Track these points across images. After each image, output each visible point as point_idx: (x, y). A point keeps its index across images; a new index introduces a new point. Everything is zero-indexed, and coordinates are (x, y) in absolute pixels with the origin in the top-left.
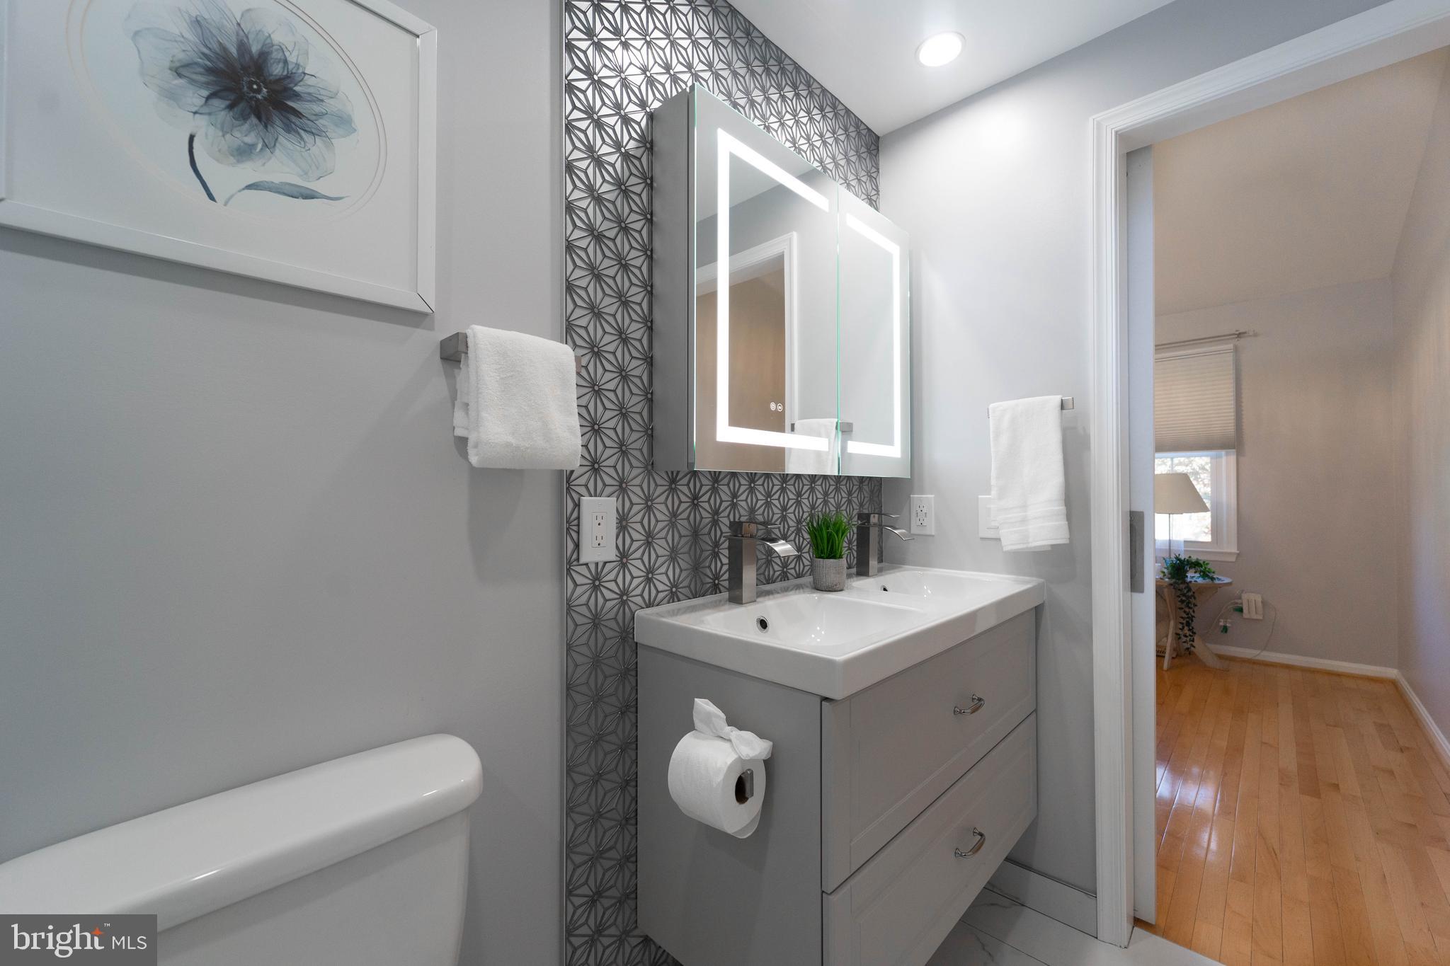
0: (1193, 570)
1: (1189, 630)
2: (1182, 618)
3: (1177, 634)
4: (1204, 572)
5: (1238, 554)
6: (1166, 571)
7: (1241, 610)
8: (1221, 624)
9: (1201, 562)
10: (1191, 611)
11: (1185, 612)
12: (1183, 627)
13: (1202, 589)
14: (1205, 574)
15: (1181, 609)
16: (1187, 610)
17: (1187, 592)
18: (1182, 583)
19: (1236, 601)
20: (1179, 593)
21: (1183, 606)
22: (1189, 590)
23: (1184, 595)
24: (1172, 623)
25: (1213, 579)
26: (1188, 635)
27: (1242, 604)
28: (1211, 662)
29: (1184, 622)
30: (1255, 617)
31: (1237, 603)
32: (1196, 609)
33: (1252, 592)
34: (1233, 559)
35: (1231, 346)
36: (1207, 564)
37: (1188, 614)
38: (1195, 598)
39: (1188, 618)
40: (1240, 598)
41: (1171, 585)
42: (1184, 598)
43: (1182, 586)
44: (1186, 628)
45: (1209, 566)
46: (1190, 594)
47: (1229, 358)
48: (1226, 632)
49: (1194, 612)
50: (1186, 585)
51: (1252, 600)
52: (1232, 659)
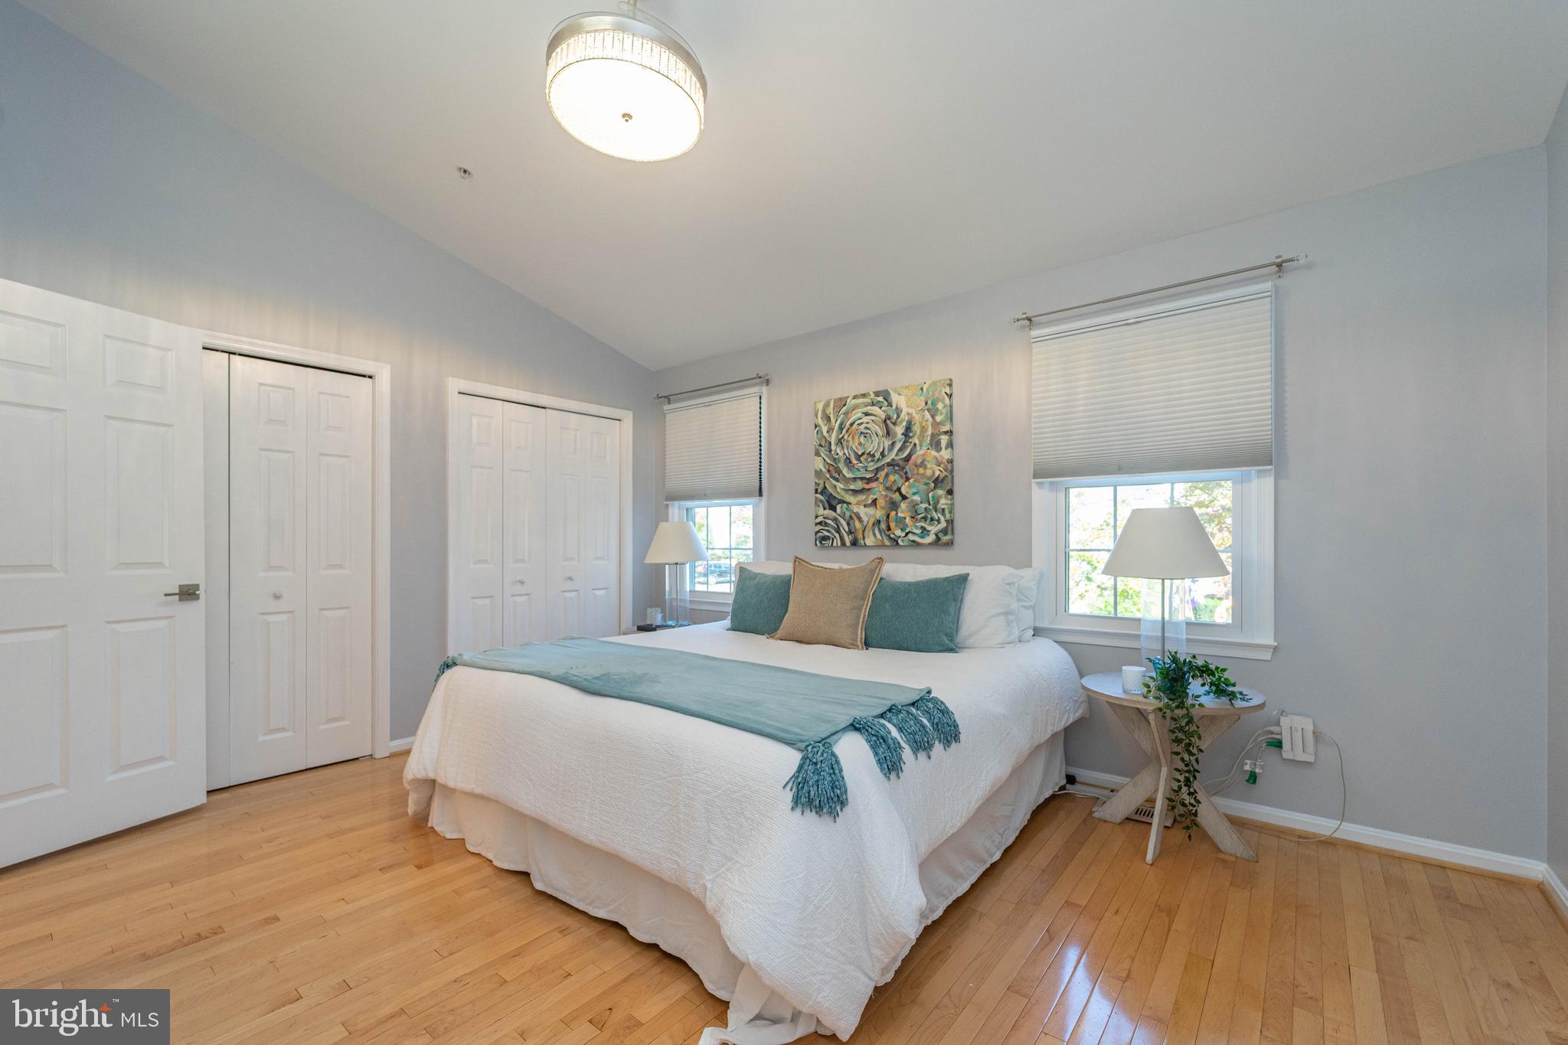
0: (1200, 681)
1: (1190, 794)
2: (1177, 770)
3: (1170, 800)
4: (1217, 686)
5: (1275, 648)
6: (1152, 684)
7: (1279, 744)
8: (1247, 768)
9: (1213, 667)
10: (1193, 758)
11: (1182, 759)
12: (1180, 788)
13: (1213, 719)
14: (1221, 689)
15: (1177, 754)
16: (1186, 757)
17: (1188, 723)
18: (1177, 707)
19: (1272, 729)
20: (1173, 725)
21: (1179, 749)
22: (1190, 721)
23: (1181, 729)
24: (1164, 771)
25: (1232, 696)
26: (1187, 802)
27: (1281, 734)
28: (1228, 840)
29: (1182, 778)
30: (1301, 756)
31: (1272, 733)
32: (1200, 756)
33: (1297, 715)
34: (1267, 656)
35: (1268, 285)
36: (1224, 670)
37: (1187, 765)
38: (1200, 737)
39: (1186, 771)
40: (1278, 724)
41: (1160, 709)
42: (1180, 735)
43: (1179, 712)
44: (1184, 789)
45: (1226, 675)
46: (1193, 728)
47: (1266, 305)
48: (1254, 782)
49: (1197, 761)
50: (1185, 711)
51: (1295, 728)
52: (1263, 828)
